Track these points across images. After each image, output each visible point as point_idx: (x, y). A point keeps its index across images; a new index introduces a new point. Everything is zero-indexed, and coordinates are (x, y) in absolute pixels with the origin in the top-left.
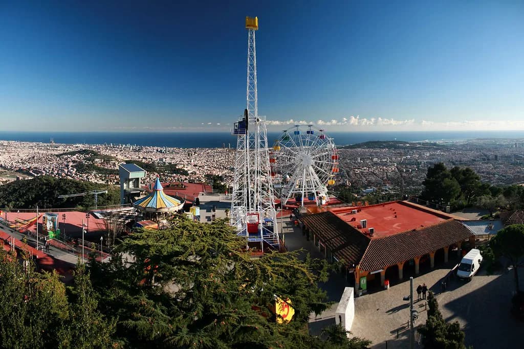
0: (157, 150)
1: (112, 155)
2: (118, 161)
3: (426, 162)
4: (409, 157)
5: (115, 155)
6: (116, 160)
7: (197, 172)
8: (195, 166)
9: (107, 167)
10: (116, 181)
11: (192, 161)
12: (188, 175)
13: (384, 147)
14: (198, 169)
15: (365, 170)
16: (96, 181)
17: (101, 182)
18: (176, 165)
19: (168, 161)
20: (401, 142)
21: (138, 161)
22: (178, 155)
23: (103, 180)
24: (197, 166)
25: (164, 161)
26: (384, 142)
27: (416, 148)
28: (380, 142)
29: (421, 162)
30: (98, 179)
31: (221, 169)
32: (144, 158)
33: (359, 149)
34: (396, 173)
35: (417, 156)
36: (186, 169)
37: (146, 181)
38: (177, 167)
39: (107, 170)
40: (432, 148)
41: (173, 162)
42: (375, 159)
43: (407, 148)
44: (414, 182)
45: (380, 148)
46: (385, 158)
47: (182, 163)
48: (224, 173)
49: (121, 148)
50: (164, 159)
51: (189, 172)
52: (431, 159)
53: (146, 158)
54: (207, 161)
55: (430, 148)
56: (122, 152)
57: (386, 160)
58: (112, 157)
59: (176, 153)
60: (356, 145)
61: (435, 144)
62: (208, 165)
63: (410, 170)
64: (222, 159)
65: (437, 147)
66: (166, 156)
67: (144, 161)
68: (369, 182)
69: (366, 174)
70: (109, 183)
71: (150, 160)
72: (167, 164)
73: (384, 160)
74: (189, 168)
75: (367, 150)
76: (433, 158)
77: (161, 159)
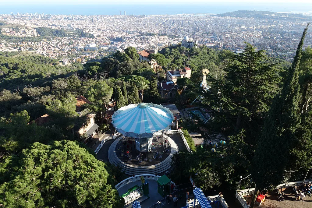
0: (65, 18)
1: (21, 24)
2: (27, 29)
3: (291, 32)
4: (274, 26)
5: (24, 24)
6: (26, 27)
7: (102, 35)
8: (99, 30)
9: (18, 35)
10: (28, 47)
11: (96, 26)
12: (94, 37)
13: (251, 16)
14: (102, 32)
15: (234, 35)
16: (7, 50)
17: (13, 50)
18: (82, 30)
19: (76, 26)
20: (267, 12)
21: (48, 28)
22: (83, 21)
23: (15, 48)
24: (100, 30)
25: (72, 27)
26: (252, 12)
27: (281, 19)
28: (248, 11)
29: (285, 32)
30: (9, 47)
31: (121, 32)
32: (53, 25)
33: (229, 18)
34: (262, 40)
35: (282, 26)
36: (91, 33)
37: (58, 45)
38: (84, 32)
39: (17, 38)
40: (297, 19)
41: (80, 27)
42: (243, 27)
43: (272, 18)
44: (279, 49)
45: (247, 16)
46: (251, 26)
47: (88, 28)
48: (122, 35)
49: (29, 17)
50: (72, 25)
51: (95, 35)
52: (295, 29)
53: (56, 25)
54: (109, 26)
55: (295, 19)
56: (31, 20)
57: (252, 27)
58: (21, 26)
59: (81, 20)
60: (227, 13)
61: (301, 15)
62: (109, 29)
63: (275, 38)
64: (120, 24)
65: (304, 18)
66: (73, 23)
67: (53, 27)
68: (239, 45)
69: (235, 39)
70: (22, 50)
71: (59, 26)
72: (75, 29)
73: (250, 28)
74: (94, 32)
75: (235, 18)
76: (298, 29)
77: (69, 25)
